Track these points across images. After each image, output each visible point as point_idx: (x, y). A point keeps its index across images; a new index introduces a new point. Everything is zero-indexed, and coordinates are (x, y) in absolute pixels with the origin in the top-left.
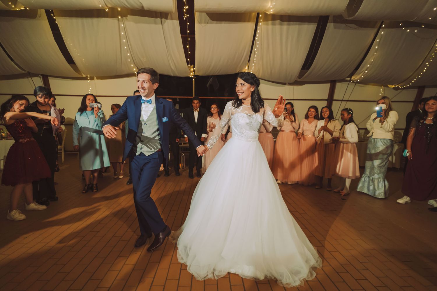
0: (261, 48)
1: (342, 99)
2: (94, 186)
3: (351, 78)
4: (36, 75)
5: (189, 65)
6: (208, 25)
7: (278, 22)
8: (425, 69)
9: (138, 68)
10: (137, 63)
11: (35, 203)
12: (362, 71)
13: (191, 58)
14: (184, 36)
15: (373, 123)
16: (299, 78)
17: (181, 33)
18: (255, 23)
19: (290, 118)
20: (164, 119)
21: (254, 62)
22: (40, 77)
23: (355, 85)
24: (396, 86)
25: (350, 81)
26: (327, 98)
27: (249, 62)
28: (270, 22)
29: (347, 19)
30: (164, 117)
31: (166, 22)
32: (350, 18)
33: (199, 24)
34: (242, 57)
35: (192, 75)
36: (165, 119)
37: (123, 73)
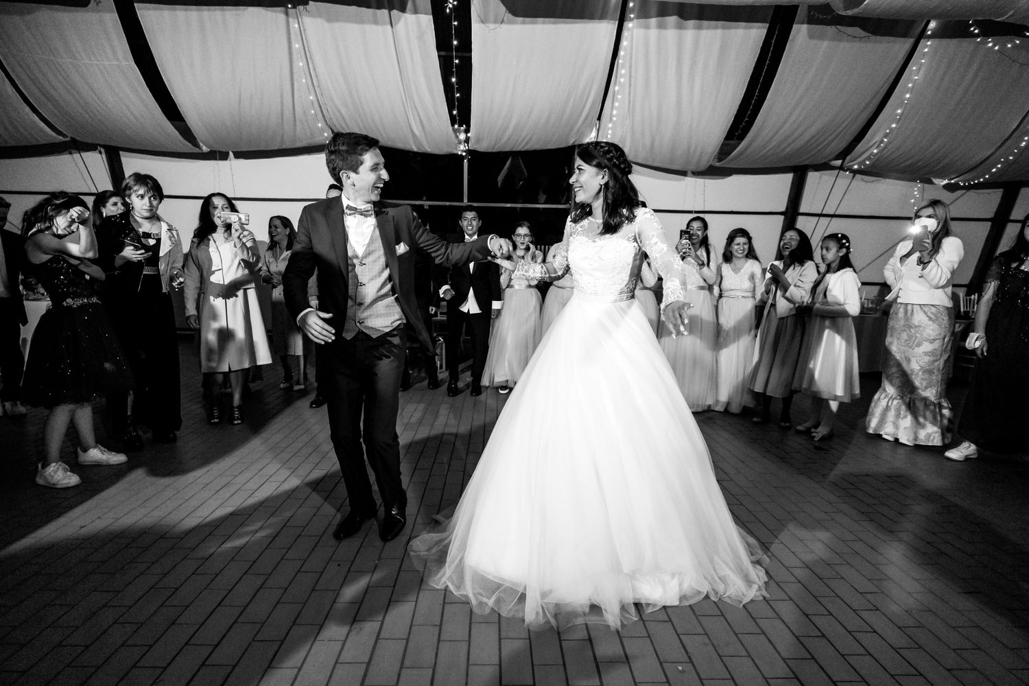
0: (630, 85)
1: (820, 213)
2: (235, 409)
3: (844, 159)
4: (91, 147)
5: (456, 126)
6: (503, 26)
7: (672, 20)
8: (1025, 141)
9: (332, 131)
10: (331, 118)
11: (99, 449)
12: (871, 144)
13: (460, 109)
14: (443, 53)
15: (902, 266)
16: (720, 160)
17: (439, 48)
18: (617, 22)
19: (697, 256)
20: (400, 247)
21: (611, 119)
22: (100, 153)
23: (854, 177)
24: (953, 181)
25: (841, 168)
26: (783, 209)
27: (599, 119)
28: (653, 21)
29: (843, 13)
30: (398, 243)
31: (403, 20)
32: (850, 13)
33: (482, 25)
34: (584, 107)
35: (461, 149)
36: (402, 249)
37: (299, 145)
